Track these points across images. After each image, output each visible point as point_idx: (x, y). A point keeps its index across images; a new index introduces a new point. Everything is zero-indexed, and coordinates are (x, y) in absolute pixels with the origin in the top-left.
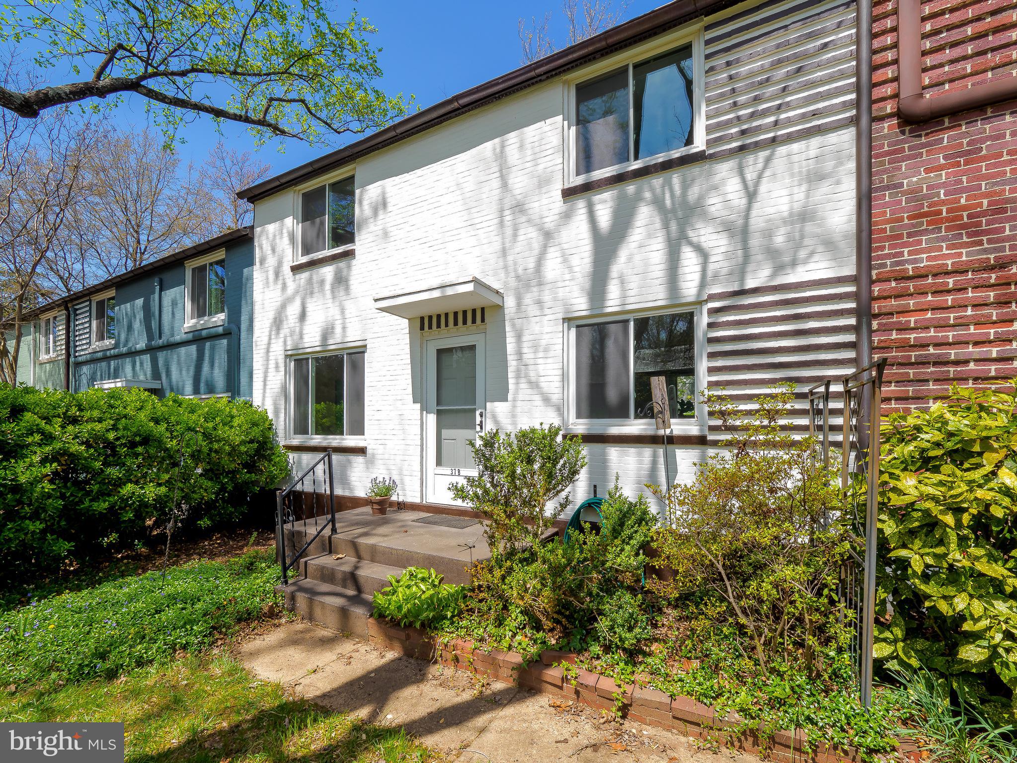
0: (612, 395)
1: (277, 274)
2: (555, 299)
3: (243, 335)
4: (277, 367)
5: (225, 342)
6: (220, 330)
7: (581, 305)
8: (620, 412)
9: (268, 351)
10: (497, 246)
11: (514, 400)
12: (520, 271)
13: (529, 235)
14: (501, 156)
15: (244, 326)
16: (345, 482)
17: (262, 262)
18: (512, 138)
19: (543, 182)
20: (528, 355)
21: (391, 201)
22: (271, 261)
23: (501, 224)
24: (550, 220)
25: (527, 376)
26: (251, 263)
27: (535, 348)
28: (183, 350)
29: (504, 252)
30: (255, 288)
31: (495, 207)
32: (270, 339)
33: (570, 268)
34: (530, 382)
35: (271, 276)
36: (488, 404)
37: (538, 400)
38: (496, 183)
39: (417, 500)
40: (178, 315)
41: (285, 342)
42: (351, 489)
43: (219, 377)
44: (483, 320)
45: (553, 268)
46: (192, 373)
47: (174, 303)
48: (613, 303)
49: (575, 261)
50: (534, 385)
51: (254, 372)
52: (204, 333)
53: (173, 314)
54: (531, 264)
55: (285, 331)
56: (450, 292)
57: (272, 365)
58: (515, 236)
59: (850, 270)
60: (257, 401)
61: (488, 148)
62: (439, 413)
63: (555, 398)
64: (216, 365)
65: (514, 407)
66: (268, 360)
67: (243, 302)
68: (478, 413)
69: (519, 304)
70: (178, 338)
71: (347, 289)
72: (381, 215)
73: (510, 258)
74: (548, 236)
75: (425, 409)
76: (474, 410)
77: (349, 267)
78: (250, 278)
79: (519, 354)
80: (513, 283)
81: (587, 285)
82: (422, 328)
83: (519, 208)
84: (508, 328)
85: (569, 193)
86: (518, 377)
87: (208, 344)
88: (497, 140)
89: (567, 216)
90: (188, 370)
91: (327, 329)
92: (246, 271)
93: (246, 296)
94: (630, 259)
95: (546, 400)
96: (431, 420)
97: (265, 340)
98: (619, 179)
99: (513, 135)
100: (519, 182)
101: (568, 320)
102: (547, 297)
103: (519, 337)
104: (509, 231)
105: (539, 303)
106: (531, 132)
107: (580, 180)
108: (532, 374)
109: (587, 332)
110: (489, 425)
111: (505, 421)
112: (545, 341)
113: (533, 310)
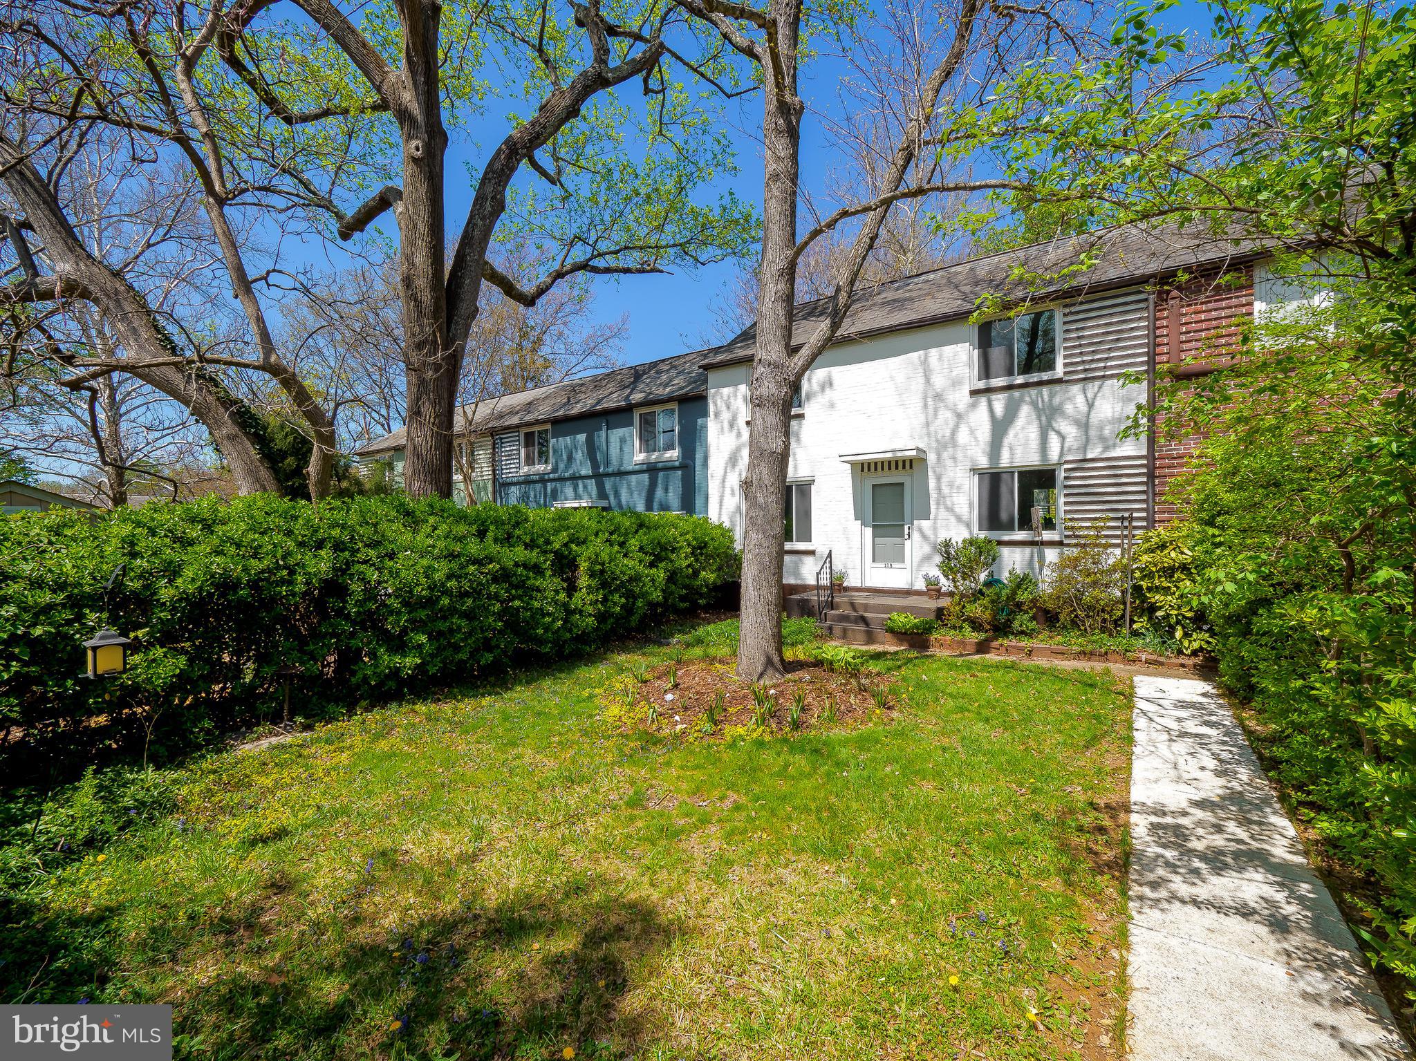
0: (1004, 516)
1: (732, 425)
2: (965, 456)
3: (698, 468)
4: (733, 492)
5: (679, 473)
6: (677, 464)
7: (983, 462)
8: (1009, 527)
9: (724, 481)
10: (922, 418)
11: (935, 519)
12: (939, 437)
13: (945, 416)
14: (925, 362)
15: (698, 462)
16: (797, 574)
17: (717, 415)
18: (934, 352)
19: (956, 383)
20: (945, 490)
21: (836, 383)
22: (726, 416)
23: (925, 406)
24: (962, 407)
25: (945, 504)
26: (705, 414)
27: (951, 485)
28: (633, 478)
29: (927, 424)
30: (709, 435)
31: (920, 396)
32: (726, 472)
33: (975, 438)
34: (947, 508)
35: (726, 425)
36: (915, 523)
37: (953, 519)
38: (921, 380)
39: (859, 585)
40: (626, 449)
41: (740, 475)
42: (802, 579)
43: (674, 498)
44: (910, 467)
45: (963, 436)
46: (644, 495)
47: (623, 441)
48: (1005, 461)
49: (979, 434)
50: (951, 510)
51: (710, 495)
52: (660, 465)
53: (621, 449)
54: (948, 433)
55: (740, 467)
57: (728, 491)
58: (936, 414)
59: (1144, 452)
60: (713, 515)
61: (915, 356)
62: (874, 527)
63: (966, 517)
64: (671, 488)
65: (935, 523)
66: (723, 487)
67: (698, 444)
68: (906, 528)
69: (938, 459)
70: (630, 468)
71: (798, 440)
72: (827, 390)
73: (932, 429)
74: (959, 417)
75: (864, 524)
76: (903, 525)
77: (800, 426)
78: (705, 427)
79: (939, 490)
80: (934, 444)
81: (988, 449)
82: (863, 472)
83: (939, 397)
84: (930, 473)
85: (974, 393)
86: (938, 504)
87: (661, 474)
88: (922, 352)
89: (974, 406)
90: (640, 493)
92: (700, 421)
93: (700, 440)
94: (1016, 435)
95: (959, 519)
96: (868, 531)
97: (721, 472)
98: (1010, 387)
99: (934, 350)
100: (939, 381)
101: (973, 470)
102: (959, 455)
103: (939, 479)
104: (931, 411)
105: (954, 458)
106: (948, 350)
107: (981, 385)
108: (948, 503)
109: (987, 479)
110: (916, 536)
111: (929, 532)
112: (957, 483)
113: (949, 462)
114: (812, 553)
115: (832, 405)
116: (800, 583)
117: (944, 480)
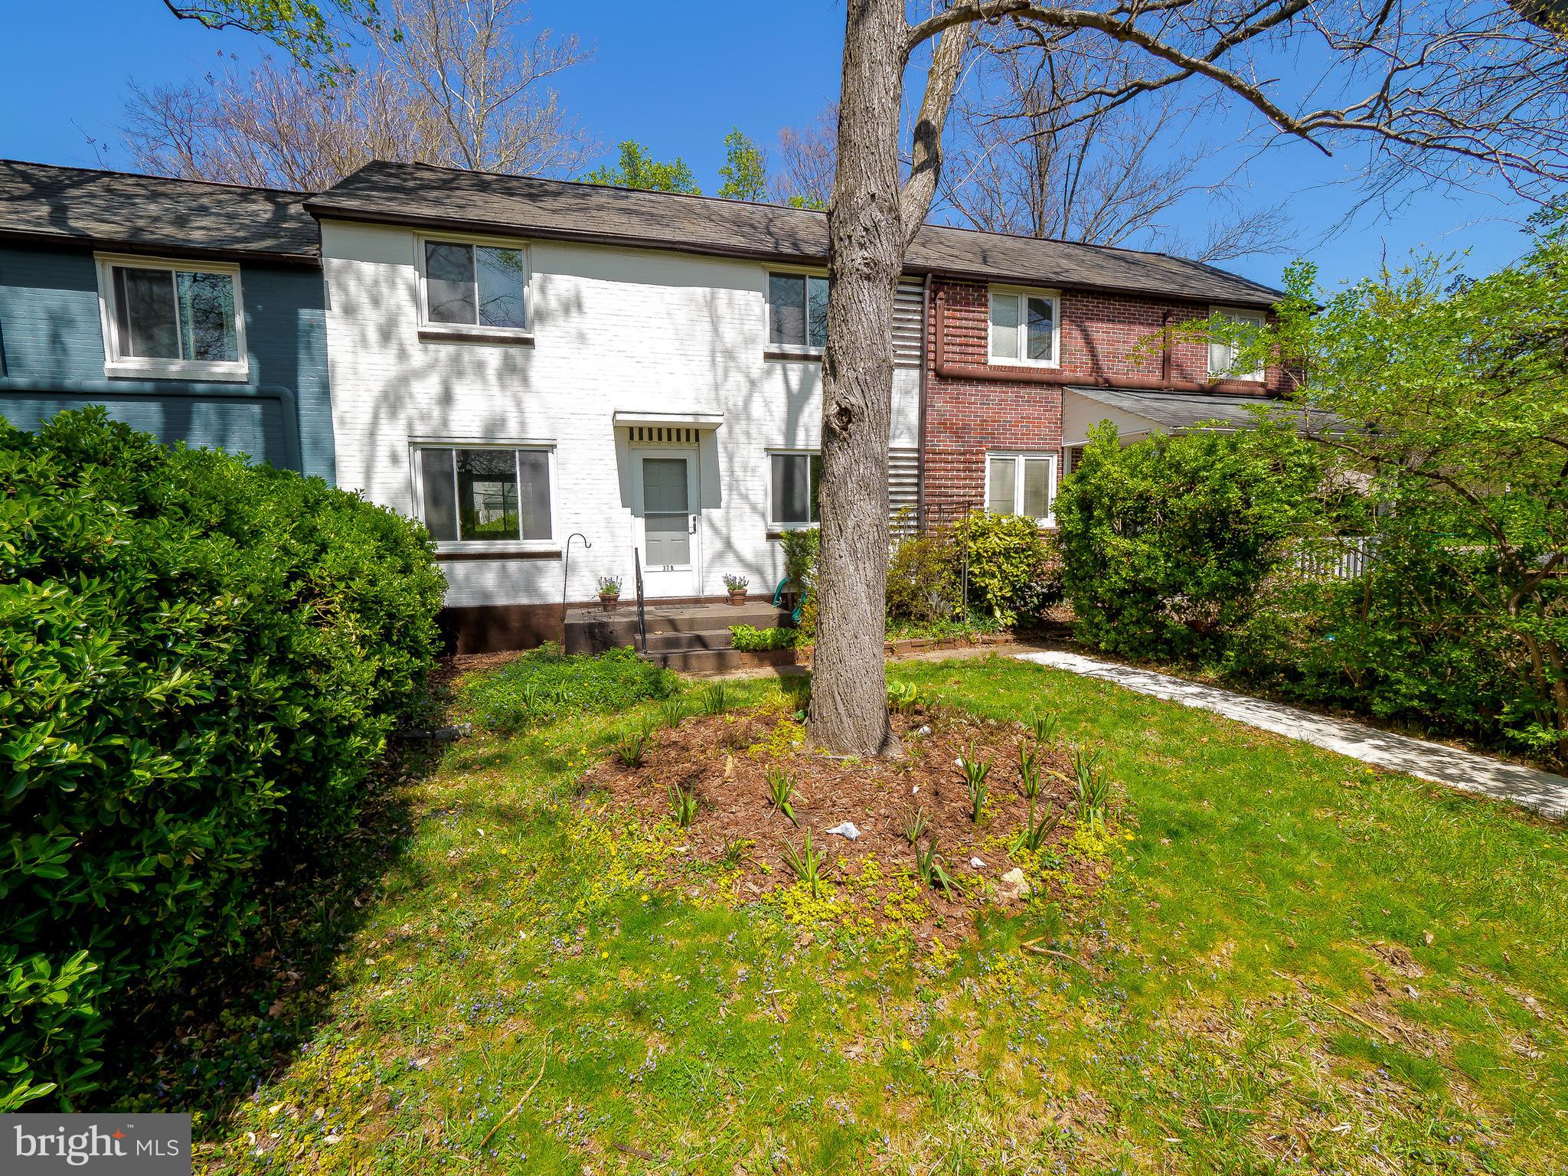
0: (798, 506)
1: (385, 334)
2: (760, 433)
3: (306, 404)
5: (256, 409)
7: (779, 442)
8: (802, 518)
9: (371, 434)
10: (709, 378)
11: (728, 508)
12: (730, 404)
13: (736, 378)
14: (711, 304)
15: (307, 392)
16: (532, 590)
18: (722, 293)
19: (749, 341)
20: (739, 473)
21: (587, 303)
23: (713, 363)
24: (756, 373)
25: (738, 489)
26: (319, 305)
27: (745, 468)
28: (111, 405)
29: (716, 387)
30: (329, 342)
31: (707, 348)
32: (376, 417)
33: (770, 411)
34: (740, 494)
35: (373, 335)
36: (704, 511)
37: (747, 508)
38: (707, 326)
39: (633, 597)
40: (75, 341)
41: (411, 428)
44: (697, 440)
45: (757, 409)
47: (58, 317)
48: (800, 444)
49: (773, 407)
50: (745, 497)
52: (200, 388)
53: (55, 338)
54: (740, 402)
55: (409, 410)
57: (382, 454)
58: (726, 376)
59: (916, 446)
61: (700, 292)
62: (647, 517)
63: (758, 504)
64: (235, 440)
65: (727, 513)
66: (372, 444)
67: (303, 356)
68: (691, 518)
69: (730, 432)
71: (525, 381)
72: (574, 313)
73: (722, 393)
74: (753, 383)
75: (634, 514)
76: (686, 515)
77: (528, 358)
78: (318, 325)
79: (732, 472)
81: (783, 427)
82: (632, 438)
83: (729, 354)
84: (720, 449)
85: (769, 356)
86: (731, 489)
87: (200, 405)
88: (707, 290)
89: (769, 373)
91: (494, 420)
92: (306, 314)
93: (309, 346)
94: (811, 415)
95: (754, 508)
96: (640, 523)
97: (365, 417)
98: (806, 358)
99: (722, 291)
100: (730, 335)
101: (766, 450)
102: (754, 431)
103: (731, 458)
104: (720, 371)
105: (748, 434)
106: (740, 295)
107: (774, 349)
108: (742, 488)
109: (781, 461)
110: (704, 529)
111: (720, 524)
112: (752, 464)
113: (742, 439)
114: (557, 555)
115: (581, 335)
116: (537, 602)
117: (738, 460)
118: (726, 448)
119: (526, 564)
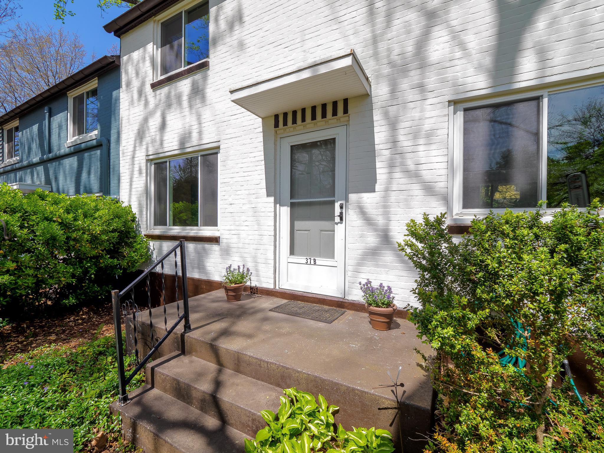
1: (141, 92)
2: (442, 80)
3: (113, 145)
4: (140, 172)
5: (98, 152)
6: (94, 142)
7: (476, 84)
8: (529, 201)
9: (133, 157)
11: (387, 190)
15: (113, 139)
16: (201, 267)
17: (128, 84)
20: (405, 141)
22: (136, 84)
23: (370, 12)
25: (403, 164)
26: (118, 86)
27: (415, 135)
28: (67, 162)
30: (121, 107)
32: (135, 147)
33: (462, 46)
34: (407, 172)
35: (136, 96)
36: (353, 197)
37: (417, 190)
39: (270, 286)
40: (63, 135)
41: (147, 150)
42: (205, 274)
43: (95, 183)
44: (346, 111)
46: (73, 179)
47: (60, 127)
51: (121, 175)
52: (83, 146)
53: (59, 134)
54: (410, 48)
55: (147, 139)
56: (323, 70)
57: (136, 168)
60: (124, 197)
62: (293, 206)
63: (441, 185)
64: (92, 171)
65: (386, 197)
66: (133, 164)
67: (113, 119)
68: (337, 205)
69: (394, 90)
70: (62, 152)
71: (203, 98)
72: (237, 27)
73: (382, 46)
75: (278, 202)
76: (333, 203)
77: (205, 78)
78: (118, 99)
79: (394, 142)
80: (386, 70)
81: (488, 61)
82: (276, 125)
84: (377, 116)
86: (391, 166)
87: (86, 155)
90: (71, 179)
91: (185, 134)
92: (114, 94)
93: (114, 114)
96: (285, 212)
97: (131, 148)
101: (454, 103)
102: (431, 80)
103: (393, 125)
104: (381, 18)
105: (421, 87)
108: (409, 162)
109: (481, 114)
110: (352, 216)
111: (373, 211)
112: (427, 126)
113: (411, 95)
114: (215, 240)
115: (241, 45)
116: (204, 277)
117: (404, 127)
118: (386, 115)
119: (200, 246)
